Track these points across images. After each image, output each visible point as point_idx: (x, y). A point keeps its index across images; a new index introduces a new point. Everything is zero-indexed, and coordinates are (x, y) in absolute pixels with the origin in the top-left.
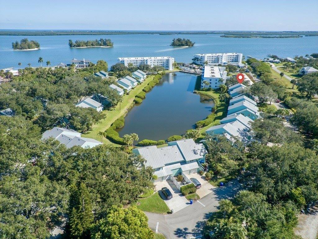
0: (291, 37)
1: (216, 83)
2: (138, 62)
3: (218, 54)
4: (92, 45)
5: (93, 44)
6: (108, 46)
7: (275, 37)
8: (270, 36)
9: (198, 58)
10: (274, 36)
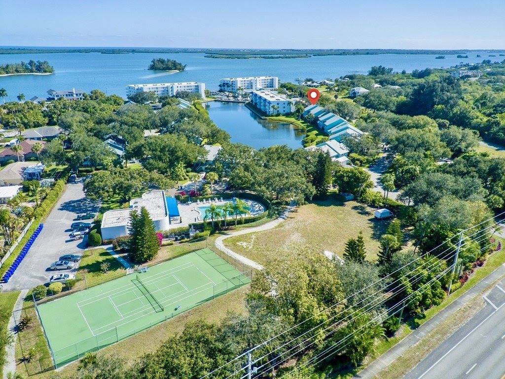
0: (299, 57)
1: (284, 107)
2: (159, 90)
3: (250, 78)
4: (17, 71)
5: (19, 69)
6: (45, 72)
7: (280, 57)
8: (273, 56)
9: (227, 84)
10: (278, 56)
